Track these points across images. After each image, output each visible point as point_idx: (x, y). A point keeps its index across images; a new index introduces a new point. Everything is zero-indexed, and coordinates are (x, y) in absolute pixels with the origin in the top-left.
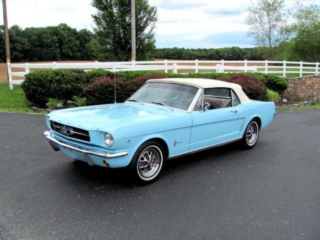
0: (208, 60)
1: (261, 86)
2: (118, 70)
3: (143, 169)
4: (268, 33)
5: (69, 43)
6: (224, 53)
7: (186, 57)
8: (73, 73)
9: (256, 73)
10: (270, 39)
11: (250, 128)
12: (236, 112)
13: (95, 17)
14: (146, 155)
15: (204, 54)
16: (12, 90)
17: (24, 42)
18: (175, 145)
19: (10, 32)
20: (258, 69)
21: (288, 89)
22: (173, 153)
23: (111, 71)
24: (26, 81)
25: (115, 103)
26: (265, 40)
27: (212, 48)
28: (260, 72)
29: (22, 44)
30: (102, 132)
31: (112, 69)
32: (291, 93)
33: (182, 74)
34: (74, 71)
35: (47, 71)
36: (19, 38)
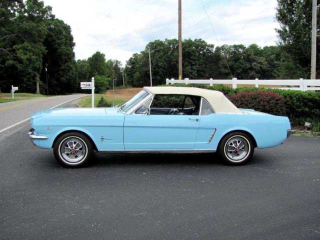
12: (197, 120)
18: (102, 140)
19: (183, 44)
31: (299, 86)
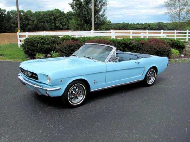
0: (143, 30)
1: (167, 46)
2: (79, 36)
3: (72, 98)
4: (179, 13)
5: (60, 20)
6: (153, 26)
7: (130, 28)
8: (52, 38)
9: (166, 38)
10: (179, 17)
11: (150, 73)
12: (139, 63)
13: (71, 4)
14: (74, 89)
15: (140, 26)
16: (20, 48)
17: (34, 20)
18: (94, 84)
20: (167, 36)
21: (186, 48)
22: (93, 88)
23: (75, 37)
24: (24, 43)
25: (64, 57)
26: (176, 18)
27: (146, 23)
28: (168, 38)
29: (33, 21)
30: (45, 75)
31: (75, 35)
32: (187, 51)
33: (118, 38)
34: (53, 37)
35: (36, 37)
36: (31, 17)
